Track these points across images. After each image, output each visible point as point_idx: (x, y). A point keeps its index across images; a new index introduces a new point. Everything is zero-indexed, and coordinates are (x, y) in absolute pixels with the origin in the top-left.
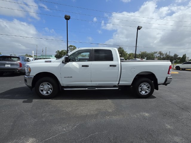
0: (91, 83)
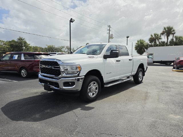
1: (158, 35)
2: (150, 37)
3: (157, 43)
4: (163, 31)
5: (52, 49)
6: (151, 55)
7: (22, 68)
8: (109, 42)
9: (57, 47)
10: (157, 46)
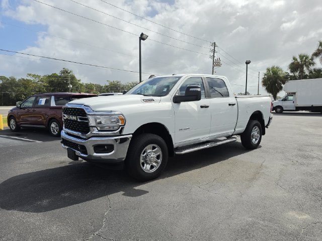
0: (208, 135)
1: (307, 58)
2: (291, 61)
3: (304, 73)
4: (318, 50)
5: (116, 87)
6: (292, 96)
7: (52, 120)
8: (213, 74)
9: (125, 84)
10: (305, 77)
